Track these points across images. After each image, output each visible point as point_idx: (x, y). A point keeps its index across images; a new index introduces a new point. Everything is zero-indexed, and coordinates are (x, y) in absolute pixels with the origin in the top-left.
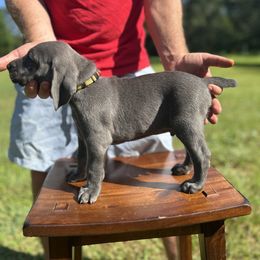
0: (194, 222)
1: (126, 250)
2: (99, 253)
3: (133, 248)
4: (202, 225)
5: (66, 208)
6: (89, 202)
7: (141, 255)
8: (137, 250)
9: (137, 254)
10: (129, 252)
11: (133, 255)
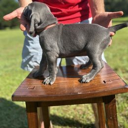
0: (97, 96)
1: (75, 113)
2: (62, 114)
3: (79, 112)
4: (103, 97)
5: (33, 89)
6: (50, 84)
7: (82, 116)
8: (80, 113)
9: (80, 115)
10: (76, 114)
11: (78, 116)
